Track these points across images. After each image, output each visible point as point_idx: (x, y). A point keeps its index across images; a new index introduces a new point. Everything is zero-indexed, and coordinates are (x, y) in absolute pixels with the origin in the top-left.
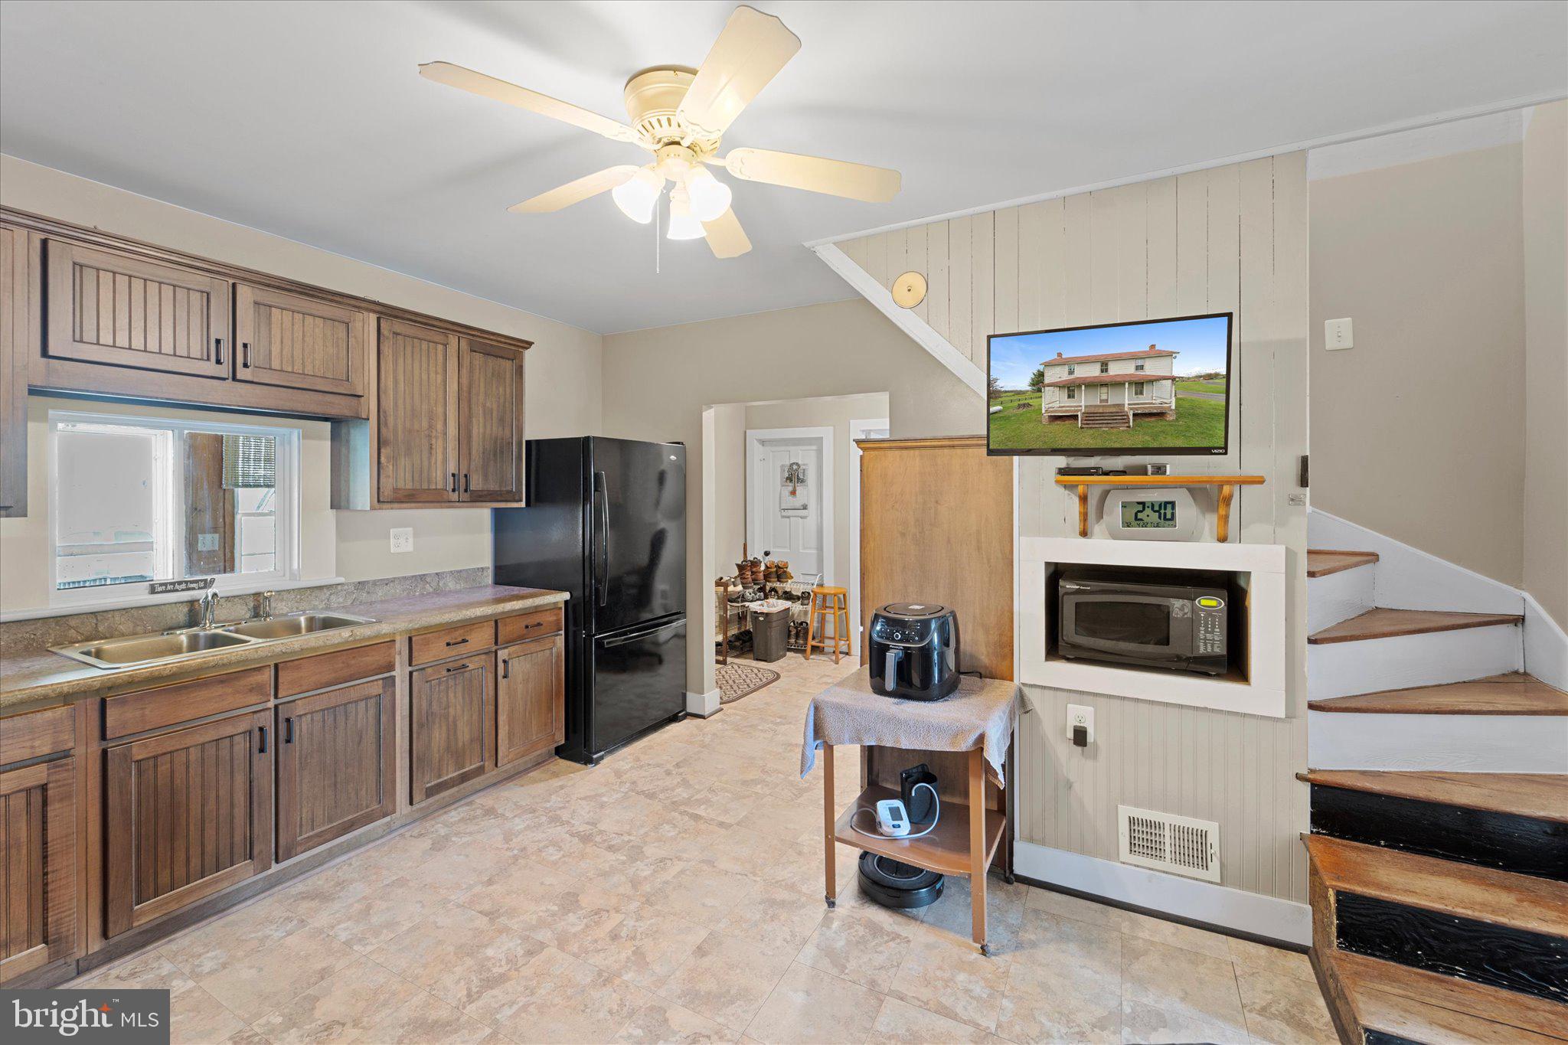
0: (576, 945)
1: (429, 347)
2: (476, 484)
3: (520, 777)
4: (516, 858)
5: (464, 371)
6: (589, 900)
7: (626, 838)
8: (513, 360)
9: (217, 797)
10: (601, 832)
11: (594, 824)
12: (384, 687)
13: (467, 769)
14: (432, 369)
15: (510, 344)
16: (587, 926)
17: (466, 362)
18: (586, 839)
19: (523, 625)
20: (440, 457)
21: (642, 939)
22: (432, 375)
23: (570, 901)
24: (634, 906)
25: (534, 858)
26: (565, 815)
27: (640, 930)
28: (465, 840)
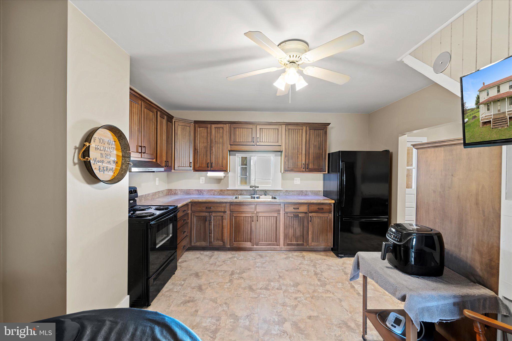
0: (286, 294)
1: (298, 131)
2: (311, 166)
3: (318, 252)
4: (297, 269)
5: (307, 136)
6: (300, 288)
7: (326, 280)
8: (323, 130)
9: (246, 228)
10: (321, 275)
11: (322, 272)
12: (277, 215)
13: (299, 243)
14: (299, 136)
15: (323, 125)
16: (293, 292)
17: (308, 133)
18: (316, 274)
19: (317, 207)
20: (300, 159)
21: (301, 304)
22: (299, 138)
23: (297, 285)
24: (308, 296)
25: (300, 271)
26: (318, 266)
27: (303, 302)
28: (292, 260)
